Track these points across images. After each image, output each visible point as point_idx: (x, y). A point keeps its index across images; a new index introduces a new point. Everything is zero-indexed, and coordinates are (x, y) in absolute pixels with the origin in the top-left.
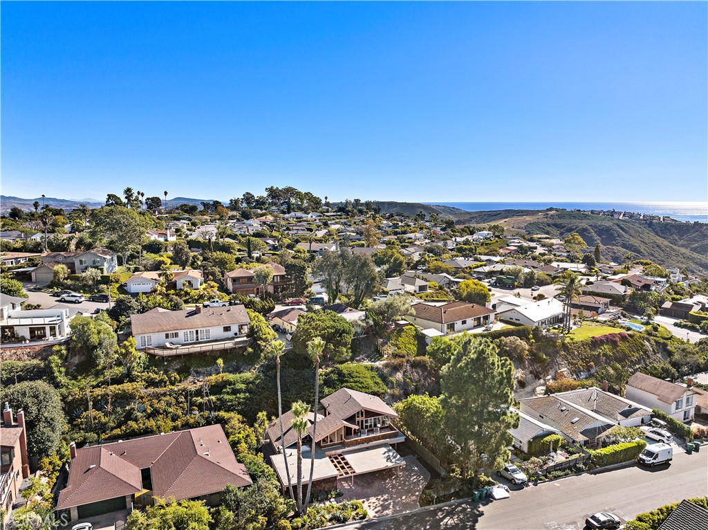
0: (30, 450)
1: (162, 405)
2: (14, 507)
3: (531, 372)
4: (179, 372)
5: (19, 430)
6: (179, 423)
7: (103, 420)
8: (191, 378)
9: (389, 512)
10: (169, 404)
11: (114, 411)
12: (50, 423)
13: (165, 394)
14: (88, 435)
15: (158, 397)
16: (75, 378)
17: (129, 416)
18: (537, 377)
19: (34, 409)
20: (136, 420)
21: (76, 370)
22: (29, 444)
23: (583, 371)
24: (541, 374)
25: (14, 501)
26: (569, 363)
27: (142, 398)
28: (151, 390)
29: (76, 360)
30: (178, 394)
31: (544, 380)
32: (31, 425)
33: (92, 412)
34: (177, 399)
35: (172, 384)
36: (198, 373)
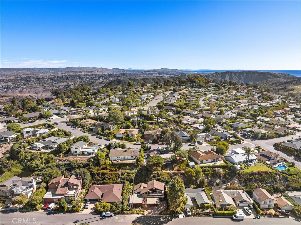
0: (82, 185)
1: (112, 177)
2: (78, 196)
3: (222, 181)
4: (118, 168)
5: (80, 181)
6: (115, 182)
7: (99, 178)
8: (120, 170)
9: (150, 214)
10: (113, 177)
11: (101, 177)
12: (87, 179)
13: (113, 174)
14: (95, 182)
15: (111, 174)
16: (95, 167)
17: (104, 178)
18: (224, 183)
19: (83, 176)
20: (106, 180)
21: (95, 165)
22: (82, 183)
23: (243, 183)
24: (226, 182)
25: (78, 195)
26: (239, 180)
27: (108, 174)
28: (111, 172)
29: (96, 162)
30: (116, 174)
31: (227, 184)
32: (83, 179)
33: (96, 176)
34: (116, 175)
35: (116, 171)
36: (123, 169)
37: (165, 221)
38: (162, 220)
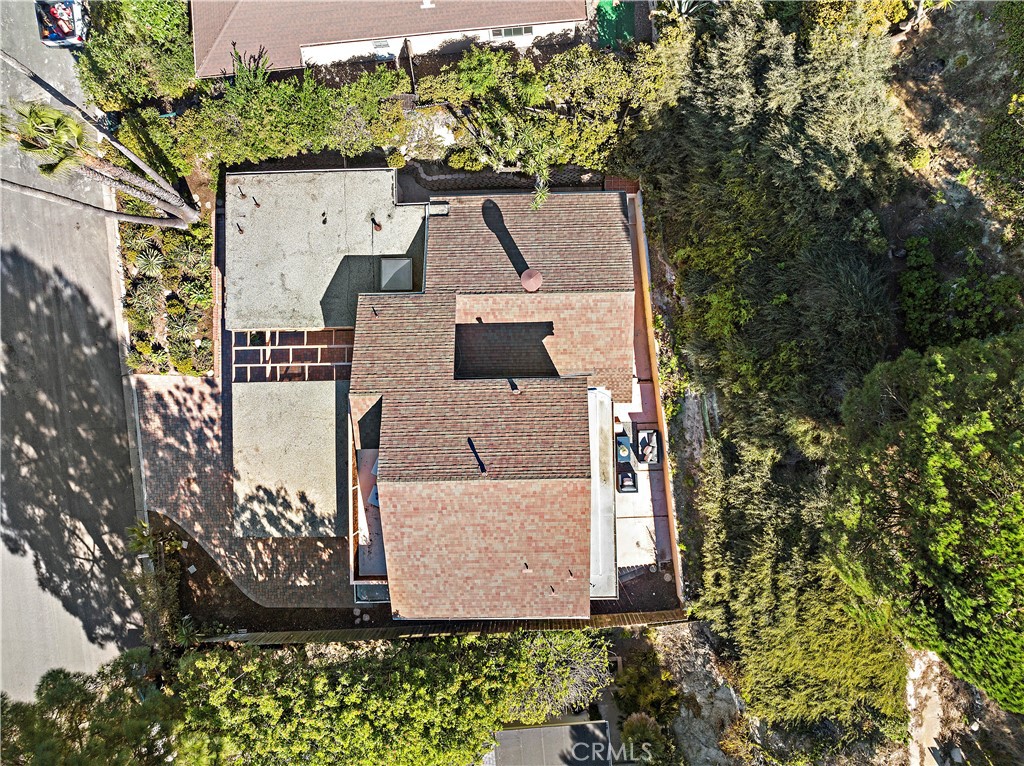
37: (79, 576)
38: (84, 545)
